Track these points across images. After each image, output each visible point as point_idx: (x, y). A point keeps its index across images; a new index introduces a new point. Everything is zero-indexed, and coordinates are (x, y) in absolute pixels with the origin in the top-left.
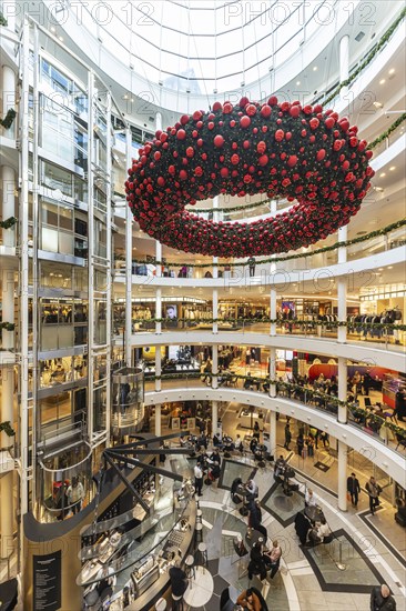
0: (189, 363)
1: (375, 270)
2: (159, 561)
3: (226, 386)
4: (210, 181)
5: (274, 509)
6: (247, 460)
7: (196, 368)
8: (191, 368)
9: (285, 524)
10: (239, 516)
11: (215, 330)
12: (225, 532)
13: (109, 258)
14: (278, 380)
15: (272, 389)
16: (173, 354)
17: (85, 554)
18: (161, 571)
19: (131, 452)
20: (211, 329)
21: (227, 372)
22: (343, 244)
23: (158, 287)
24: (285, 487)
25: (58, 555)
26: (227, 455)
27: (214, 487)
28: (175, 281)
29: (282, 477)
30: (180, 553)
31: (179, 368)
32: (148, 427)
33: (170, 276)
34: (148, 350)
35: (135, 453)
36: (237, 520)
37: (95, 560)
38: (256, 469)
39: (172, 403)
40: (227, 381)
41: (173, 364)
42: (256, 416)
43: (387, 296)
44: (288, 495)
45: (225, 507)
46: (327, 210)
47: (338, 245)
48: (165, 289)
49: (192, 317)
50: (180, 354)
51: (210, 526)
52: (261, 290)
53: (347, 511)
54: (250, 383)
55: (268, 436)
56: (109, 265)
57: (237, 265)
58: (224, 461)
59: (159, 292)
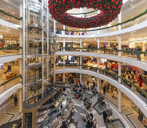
0: (74, 61)
1: (130, 32)
2: (60, 120)
3: (84, 69)
4: (68, 4)
5: (97, 109)
6: (90, 92)
7: (76, 63)
8: (74, 63)
9: (100, 114)
10: (86, 110)
11: (81, 51)
12: (81, 114)
13: (48, 29)
14: (100, 68)
15: (98, 71)
16: (70, 58)
17: (39, 114)
18: (60, 123)
19: (54, 86)
20: (80, 51)
21: (85, 65)
22: (120, 24)
23: (64, 38)
24: (101, 102)
25: (31, 113)
26: (84, 91)
27: (79, 100)
28: (70, 36)
29: (100, 99)
30: (66, 118)
31: (71, 63)
32: (62, 80)
33: (68, 34)
34: (62, 57)
35: (55, 87)
36: (85, 111)
37: (42, 117)
38: (93, 96)
39: (69, 73)
40: (85, 67)
41: (69, 61)
42: (94, 79)
43: (138, 42)
44: (102, 105)
45: (82, 106)
46: (108, 12)
47: (118, 24)
48: (66, 38)
49: (75, 47)
50: (72, 59)
51: (77, 111)
52: (95, 39)
53: (121, 113)
54: (91, 68)
55: (97, 85)
56: (48, 31)
57: (87, 31)
58: (83, 92)
59: (64, 39)
